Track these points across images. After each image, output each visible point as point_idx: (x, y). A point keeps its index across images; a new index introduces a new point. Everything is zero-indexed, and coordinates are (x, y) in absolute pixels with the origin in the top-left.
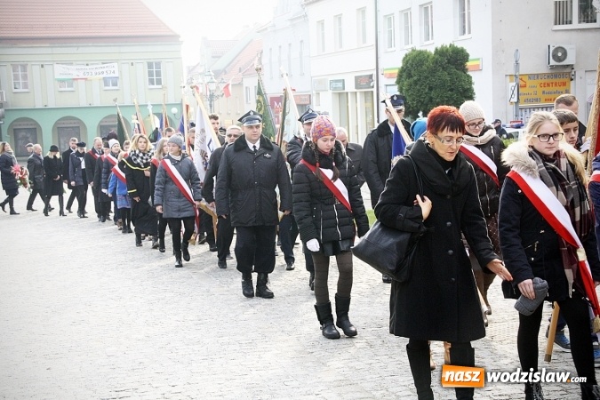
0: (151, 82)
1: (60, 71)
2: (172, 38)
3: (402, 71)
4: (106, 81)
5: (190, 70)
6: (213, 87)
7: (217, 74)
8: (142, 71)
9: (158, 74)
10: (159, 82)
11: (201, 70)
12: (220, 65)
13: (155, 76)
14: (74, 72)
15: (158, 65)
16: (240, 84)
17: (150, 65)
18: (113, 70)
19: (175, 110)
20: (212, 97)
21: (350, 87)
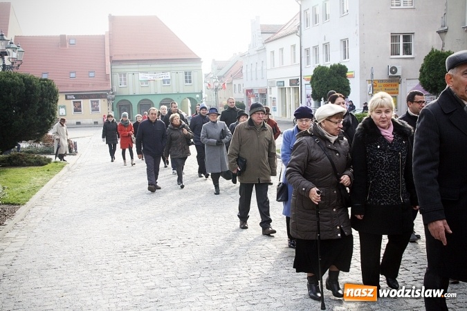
0: (186, 82)
1: (142, 76)
2: (197, 60)
3: (313, 77)
4: (164, 81)
5: (207, 76)
6: (217, 84)
7: (220, 78)
8: (182, 76)
9: (190, 77)
10: (190, 82)
11: (212, 76)
12: (221, 73)
13: (188, 78)
14: (148, 77)
15: (190, 73)
16: (231, 83)
17: (186, 73)
18: (168, 76)
19: (198, 96)
20: (216, 89)
21: (287, 85)
